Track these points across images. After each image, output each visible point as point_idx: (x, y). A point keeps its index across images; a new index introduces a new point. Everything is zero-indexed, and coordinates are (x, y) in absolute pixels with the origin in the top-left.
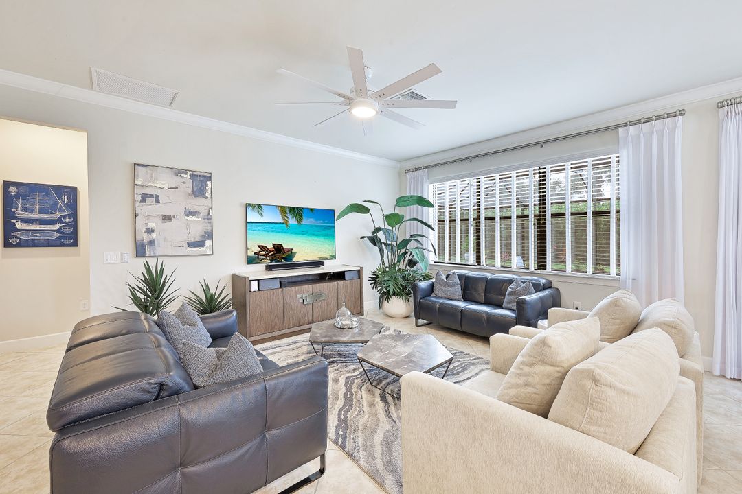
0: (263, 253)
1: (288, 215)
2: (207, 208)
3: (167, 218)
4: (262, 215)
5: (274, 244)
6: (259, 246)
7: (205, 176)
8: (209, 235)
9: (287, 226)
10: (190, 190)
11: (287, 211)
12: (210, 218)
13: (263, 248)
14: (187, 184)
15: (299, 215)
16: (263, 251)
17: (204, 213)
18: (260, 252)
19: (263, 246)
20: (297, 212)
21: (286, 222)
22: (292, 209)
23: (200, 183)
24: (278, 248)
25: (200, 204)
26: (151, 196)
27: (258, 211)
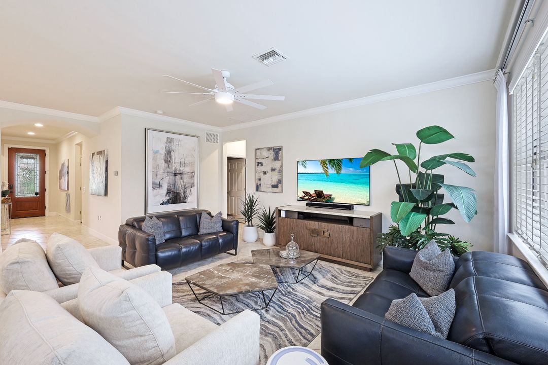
0: (307, 197)
1: (328, 166)
2: (279, 166)
3: (265, 173)
4: (305, 167)
5: (315, 191)
6: (304, 192)
7: (278, 149)
8: (280, 181)
9: (327, 175)
10: (273, 158)
11: (327, 162)
12: (280, 171)
13: (306, 193)
14: (271, 154)
15: (338, 165)
16: (307, 196)
17: (278, 169)
18: (304, 196)
19: (307, 192)
20: (337, 163)
21: (326, 172)
22: (332, 161)
23: (277, 152)
24: (319, 194)
25: (277, 165)
26: (260, 163)
27: (302, 164)
